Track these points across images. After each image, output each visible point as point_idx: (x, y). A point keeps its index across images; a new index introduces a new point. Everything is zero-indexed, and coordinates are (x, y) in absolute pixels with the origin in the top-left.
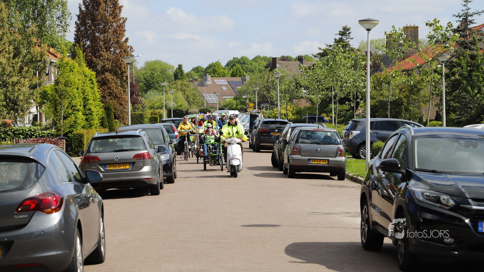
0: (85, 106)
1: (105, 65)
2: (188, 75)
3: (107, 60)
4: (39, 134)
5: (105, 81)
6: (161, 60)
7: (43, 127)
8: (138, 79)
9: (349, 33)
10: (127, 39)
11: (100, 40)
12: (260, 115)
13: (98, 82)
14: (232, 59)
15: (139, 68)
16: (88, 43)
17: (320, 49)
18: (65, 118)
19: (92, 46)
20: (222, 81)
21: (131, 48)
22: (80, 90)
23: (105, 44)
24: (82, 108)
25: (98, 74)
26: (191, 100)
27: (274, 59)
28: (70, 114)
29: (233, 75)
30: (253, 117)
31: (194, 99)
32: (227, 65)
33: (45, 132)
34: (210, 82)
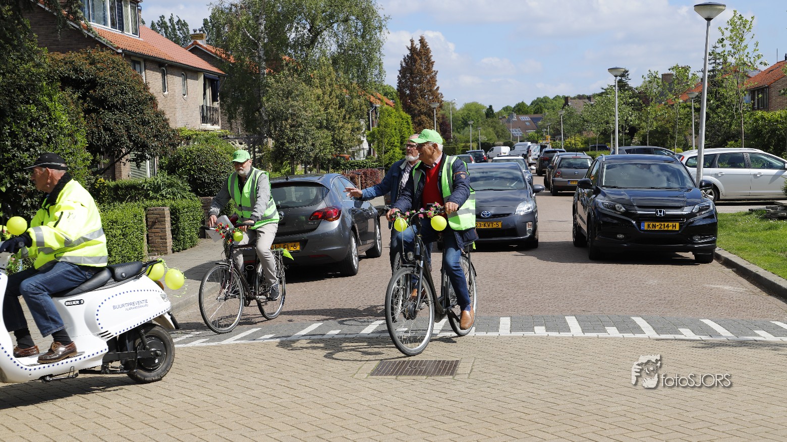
0: (402, 143)
1: (420, 110)
2: (499, 113)
3: (423, 105)
4: (370, 166)
5: (420, 122)
6: (477, 102)
7: (375, 160)
8: (457, 118)
9: (628, 75)
10: (438, 88)
11: (417, 89)
12: (548, 146)
13: (414, 123)
14: (536, 99)
15: (458, 109)
16: (408, 92)
17: (603, 89)
18: (385, 153)
19: (411, 94)
20: (525, 118)
21: (442, 94)
22: (397, 131)
23: (420, 92)
24: (399, 145)
25: (413, 118)
26: (500, 134)
27: (566, 99)
28: (390, 150)
29: (535, 113)
30: (543, 147)
31: (502, 134)
32: (532, 104)
33: (374, 164)
34: (515, 119)
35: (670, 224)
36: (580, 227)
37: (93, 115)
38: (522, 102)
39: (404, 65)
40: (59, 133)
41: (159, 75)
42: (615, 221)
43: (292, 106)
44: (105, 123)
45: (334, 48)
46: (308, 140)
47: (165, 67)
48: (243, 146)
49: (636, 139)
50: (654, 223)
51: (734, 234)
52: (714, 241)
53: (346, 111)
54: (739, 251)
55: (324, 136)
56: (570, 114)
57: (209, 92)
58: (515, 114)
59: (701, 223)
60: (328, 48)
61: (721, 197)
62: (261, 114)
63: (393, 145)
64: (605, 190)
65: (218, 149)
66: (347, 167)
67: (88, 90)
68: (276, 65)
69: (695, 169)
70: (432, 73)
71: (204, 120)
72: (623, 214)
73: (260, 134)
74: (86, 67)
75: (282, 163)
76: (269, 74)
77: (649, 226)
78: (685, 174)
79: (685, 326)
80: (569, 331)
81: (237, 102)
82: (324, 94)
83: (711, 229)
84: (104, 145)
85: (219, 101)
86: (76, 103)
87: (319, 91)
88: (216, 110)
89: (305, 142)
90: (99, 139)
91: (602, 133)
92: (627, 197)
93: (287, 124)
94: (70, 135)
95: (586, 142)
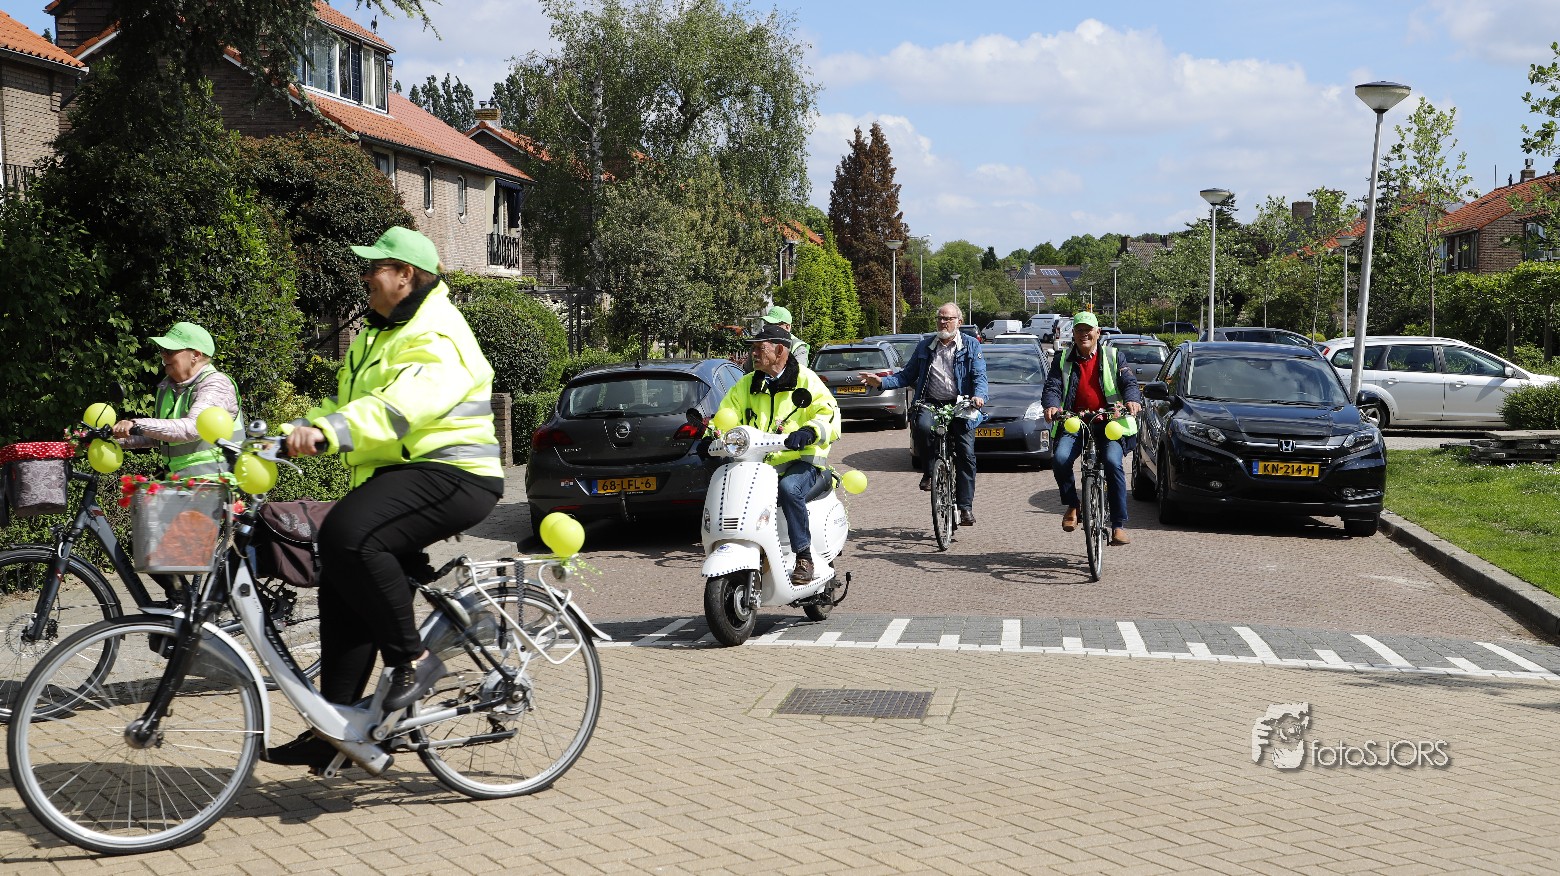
0: (834, 308)
1: (869, 251)
2: (1006, 261)
3: (873, 244)
6: (968, 240)
8: (931, 268)
9: (1233, 202)
10: (901, 214)
11: (864, 216)
13: (856, 274)
14: (1070, 239)
15: (934, 253)
16: (848, 220)
17: (1188, 225)
18: (805, 325)
19: (853, 224)
20: (1050, 271)
21: (906, 226)
22: (827, 287)
23: (870, 221)
24: (830, 311)
25: (854, 266)
26: (1007, 298)
27: (1124, 240)
28: (813, 319)
29: (1069, 263)
31: (1010, 298)
32: (1063, 247)
34: (1033, 272)
35: (1303, 466)
36: (1145, 466)
37: (307, 246)
38: (1048, 244)
39: (842, 173)
40: (254, 276)
41: (419, 180)
42: (1209, 458)
43: (647, 239)
44: (327, 261)
45: (722, 140)
46: (672, 298)
47: (430, 165)
48: (558, 305)
49: (1244, 315)
50: (1275, 464)
51: (1415, 488)
52: (1379, 499)
53: (741, 250)
54: (1422, 517)
55: (700, 294)
56: (1130, 269)
57: (503, 210)
58: (1033, 264)
59: (1357, 466)
60: (713, 140)
61: (1392, 421)
62: (591, 252)
63: (818, 311)
64: (1190, 403)
65: (518, 310)
66: (738, 347)
67: (299, 202)
68: (620, 165)
69: (1349, 371)
70: (891, 187)
71: (494, 258)
72: (1222, 445)
73: (589, 285)
74: (297, 164)
75: (626, 337)
76: (609, 181)
77: (1266, 468)
78: (1332, 378)
79: (1325, 645)
80: (1122, 645)
81: (551, 229)
82: (703, 220)
83: (1374, 477)
84: (324, 298)
85: (520, 229)
86: (281, 225)
87: (696, 215)
88: (513, 242)
89: (667, 301)
90: (317, 287)
91: (1184, 303)
92: (1228, 416)
93: (637, 270)
94: (271, 280)
95: (1157, 318)
